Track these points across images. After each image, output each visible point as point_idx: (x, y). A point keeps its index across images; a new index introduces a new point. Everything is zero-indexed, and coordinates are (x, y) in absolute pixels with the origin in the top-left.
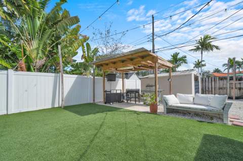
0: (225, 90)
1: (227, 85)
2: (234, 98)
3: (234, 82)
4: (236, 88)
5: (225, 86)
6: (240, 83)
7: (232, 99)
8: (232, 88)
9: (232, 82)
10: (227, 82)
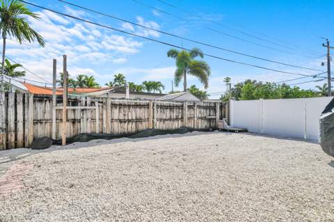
0: (48, 125)
1: (51, 113)
2: (64, 142)
3: (64, 107)
4: (68, 120)
5: (47, 116)
6: (74, 110)
7: (61, 144)
8: (61, 120)
9: (60, 107)
10: (52, 108)
